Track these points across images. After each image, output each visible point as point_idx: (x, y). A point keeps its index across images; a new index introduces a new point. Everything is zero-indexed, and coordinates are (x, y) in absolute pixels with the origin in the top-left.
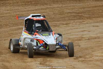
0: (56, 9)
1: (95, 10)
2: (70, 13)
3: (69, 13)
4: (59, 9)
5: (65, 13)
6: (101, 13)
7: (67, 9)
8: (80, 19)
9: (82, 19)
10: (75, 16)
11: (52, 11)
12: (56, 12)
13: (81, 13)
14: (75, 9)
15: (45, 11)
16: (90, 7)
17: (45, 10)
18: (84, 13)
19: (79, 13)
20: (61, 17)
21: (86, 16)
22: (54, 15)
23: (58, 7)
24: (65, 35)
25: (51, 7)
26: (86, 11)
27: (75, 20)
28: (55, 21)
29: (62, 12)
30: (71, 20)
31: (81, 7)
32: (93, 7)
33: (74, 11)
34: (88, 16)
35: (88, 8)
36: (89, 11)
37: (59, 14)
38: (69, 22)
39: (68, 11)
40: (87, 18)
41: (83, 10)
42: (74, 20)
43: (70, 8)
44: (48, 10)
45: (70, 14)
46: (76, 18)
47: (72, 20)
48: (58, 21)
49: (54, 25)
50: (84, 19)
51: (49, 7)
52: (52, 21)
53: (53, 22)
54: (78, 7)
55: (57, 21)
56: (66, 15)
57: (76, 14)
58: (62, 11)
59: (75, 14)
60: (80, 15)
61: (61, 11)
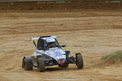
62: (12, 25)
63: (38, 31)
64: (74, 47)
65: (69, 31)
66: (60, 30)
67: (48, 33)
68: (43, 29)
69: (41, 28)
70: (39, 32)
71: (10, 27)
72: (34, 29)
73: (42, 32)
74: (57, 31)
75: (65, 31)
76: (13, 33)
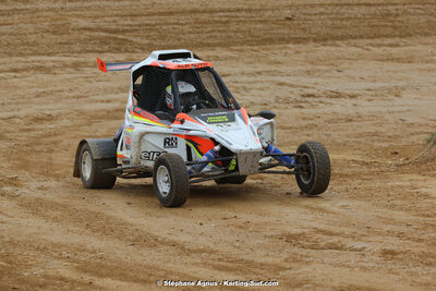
0: (45, 14)
1: (170, 24)
2: (90, 29)
3: (85, 29)
4: (52, 14)
5: (73, 30)
6: (190, 33)
7: (78, 16)
8: (118, 50)
9: (127, 51)
10: (104, 42)
11: (31, 23)
12: (46, 24)
13: (124, 31)
14: (106, 19)
15: (9, 19)
16: (153, 14)
17: (9, 15)
18: (133, 31)
19: (116, 31)
20: (59, 41)
21: (138, 40)
22: (35, 36)
23: (49, 10)
24: (69, 101)
25: (28, 7)
26: (139, 25)
27: (102, 52)
28: (40, 54)
29: (64, 25)
30: (90, 52)
31: (125, 12)
32: (162, 14)
33: (99, 23)
34: (147, 42)
35: (148, 15)
36: (148, 25)
37: (54, 33)
38: (82, 60)
39: (83, 23)
40: (143, 49)
41: (131, 23)
42: (98, 52)
43: (87, 13)
44: (16, 17)
45: (88, 33)
46: (106, 47)
47: (94, 51)
48: (49, 55)
49: (33, 68)
50: (133, 52)
51: (23, 7)
52: (30, 55)
53: (33, 58)
54: (116, 12)
55: (44, 55)
56: (76, 34)
57: (108, 34)
58: (64, 22)
59: (104, 34)
60: (121, 37)
61: (59, 22)
62: (114, 21)
63: (205, 41)
64: (333, 101)
65: (315, 40)
66: (282, 40)
67: (239, 48)
68: (224, 35)
69: (213, 31)
70: (209, 45)
71: (106, 26)
72: (192, 36)
73: (220, 45)
74: (271, 41)
75: (299, 43)
76: (117, 49)
